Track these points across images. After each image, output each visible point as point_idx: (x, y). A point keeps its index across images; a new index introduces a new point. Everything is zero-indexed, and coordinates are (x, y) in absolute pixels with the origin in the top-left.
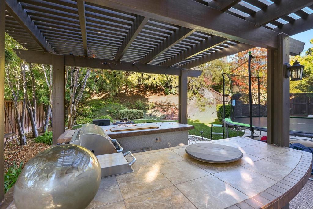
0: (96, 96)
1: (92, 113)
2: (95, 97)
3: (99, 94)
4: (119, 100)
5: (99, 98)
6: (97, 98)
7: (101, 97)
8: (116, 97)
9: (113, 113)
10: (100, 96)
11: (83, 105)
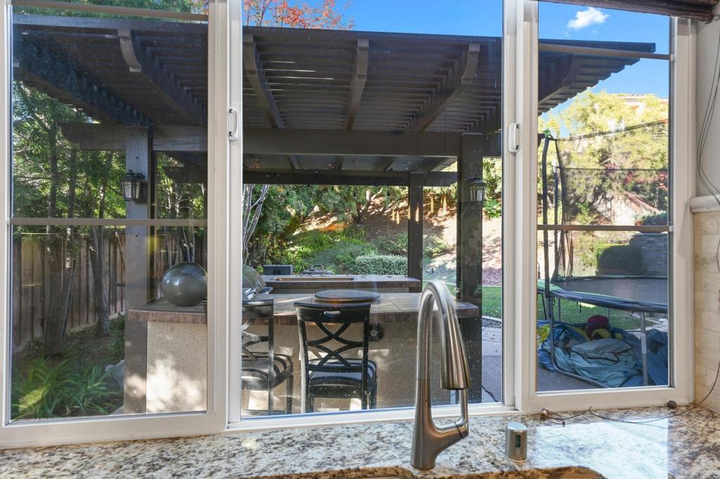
0: (315, 223)
1: (300, 260)
2: (313, 225)
3: (323, 217)
4: (363, 232)
5: (322, 227)
6: (316, 227)
7: (327, 224)
8: (358, 226)
9: (345, 262)
10: (324, 221)
11: (284, 244)
